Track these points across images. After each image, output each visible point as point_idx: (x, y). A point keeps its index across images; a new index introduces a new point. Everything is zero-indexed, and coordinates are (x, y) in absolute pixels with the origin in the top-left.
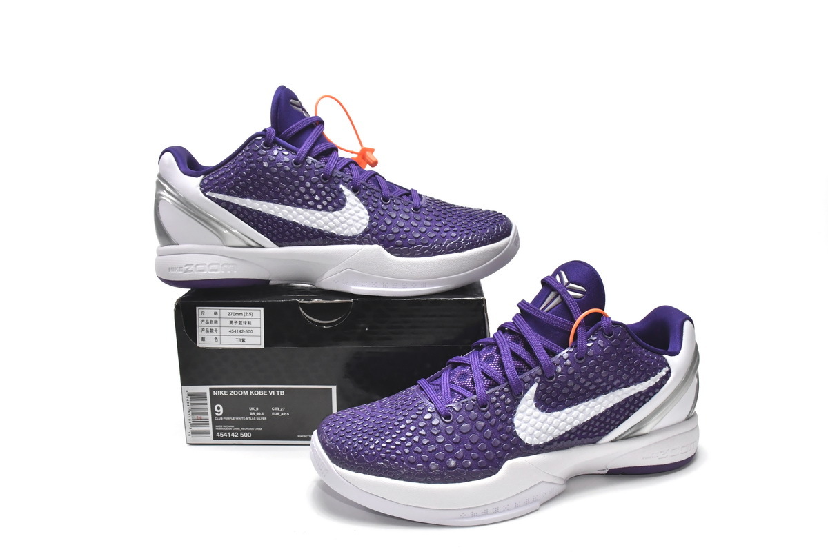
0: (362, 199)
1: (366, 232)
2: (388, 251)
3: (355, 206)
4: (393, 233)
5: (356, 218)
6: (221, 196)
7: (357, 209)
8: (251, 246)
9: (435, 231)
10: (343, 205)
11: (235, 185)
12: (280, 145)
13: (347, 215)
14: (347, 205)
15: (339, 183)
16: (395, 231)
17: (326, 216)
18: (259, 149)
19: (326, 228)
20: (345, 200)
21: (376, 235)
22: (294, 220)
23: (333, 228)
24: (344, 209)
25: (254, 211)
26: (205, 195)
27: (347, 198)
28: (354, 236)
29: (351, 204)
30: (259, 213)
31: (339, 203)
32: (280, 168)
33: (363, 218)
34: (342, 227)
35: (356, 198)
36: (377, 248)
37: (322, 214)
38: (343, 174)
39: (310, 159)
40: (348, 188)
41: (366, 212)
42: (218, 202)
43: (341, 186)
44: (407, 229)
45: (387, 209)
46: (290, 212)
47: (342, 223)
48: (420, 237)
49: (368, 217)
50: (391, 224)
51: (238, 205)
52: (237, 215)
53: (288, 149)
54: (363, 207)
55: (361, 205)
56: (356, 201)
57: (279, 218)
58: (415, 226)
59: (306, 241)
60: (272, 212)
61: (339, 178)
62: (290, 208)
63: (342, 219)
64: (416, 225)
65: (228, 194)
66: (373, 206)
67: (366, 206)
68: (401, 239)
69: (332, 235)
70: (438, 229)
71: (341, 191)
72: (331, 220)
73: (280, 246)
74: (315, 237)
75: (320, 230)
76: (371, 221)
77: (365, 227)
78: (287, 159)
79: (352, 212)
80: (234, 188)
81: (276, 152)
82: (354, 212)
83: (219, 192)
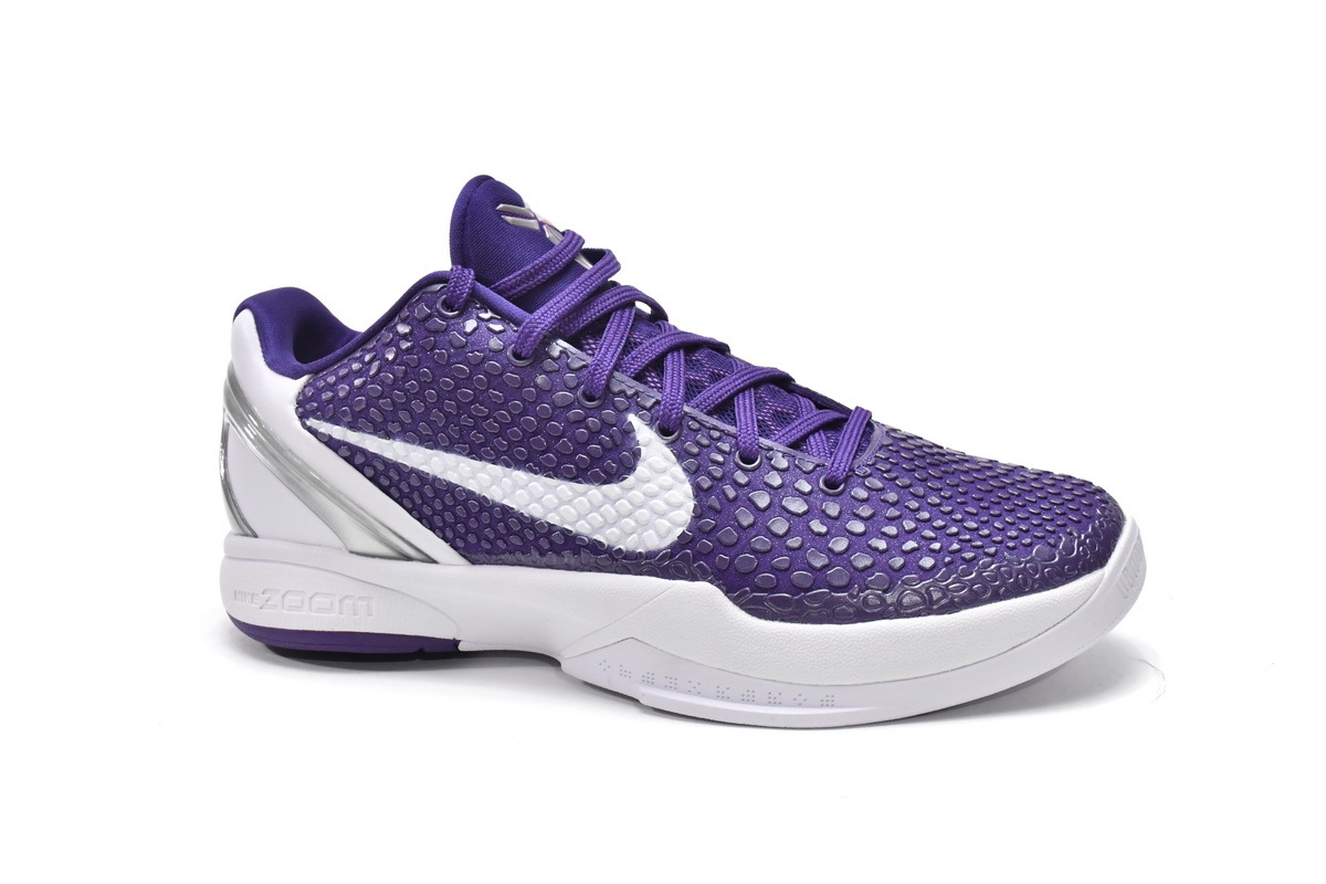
0: (681, 455)
1: (683, 542)
2: (735, 601)
3: (664, 471)
4: (754, 552)
5: (659, 504)
6: (338, 432)
7: (666, 479)
8: (408, 558)
9: (876, 549)
10: (631, 469)
11: (368, 406)
12: (487, 306)
13: (637, 495)
14: (641, 469)
15: (627, 410)
16: (758, 547)
17: (584, 494)
18: (430, 316)
19: (582, 528)
20: (636, 454)
21: (709, 555)
22: (506, 502)
23: (597, 530)
24: (631, 479)
25: (413, 471)
26: (304, 425)
27: (644, 451)
28: (650, 555)
29: (651, 467)
30: (423, 477)
31: (620, 462)
32: (476, 366)
33: (679, 506)
34: (622, 529)
35: (667, 451)
36: (705, 589)
37: (572, 489)
38: (641, 387)
39: (560, 345)
40: (651, 424)
41: (688, 488)
42: (333, 444)
43: (632, 418)
44: (794, 542)
45: (747, 485)
46: (496, 480)
47: (621, 516)
48: (825, 567)
49: (691, 504)
50: (751, 525)
51: (376, 456)
52: (374, 480)
53: (505, 317)
54: (682, 475)
55: (678, 470)
56: (667, 459)
57: (471, 494)
58: (819, 534)
59: (535, 555)
60: (453, 478)
61: (627, 397)
62: (498, 469)
63: (624, 504)
64: (823, 529)
65: (353, 427)
66: (710, 475)
67: (692, 473)
68: (774, 570)
69: (595, 547)
70: (882, 545)
71: (628, 432)
72: (596, 508)
73: (474, 562)
74: (556, 549)
75: (565, 533)
76: (698, 514)
77: (679, 531)
78: (495, 343)
79: (652, 487)
80: (364, 413)
81: (470, 325)
82: (656, 489)
83: (335, 420)
